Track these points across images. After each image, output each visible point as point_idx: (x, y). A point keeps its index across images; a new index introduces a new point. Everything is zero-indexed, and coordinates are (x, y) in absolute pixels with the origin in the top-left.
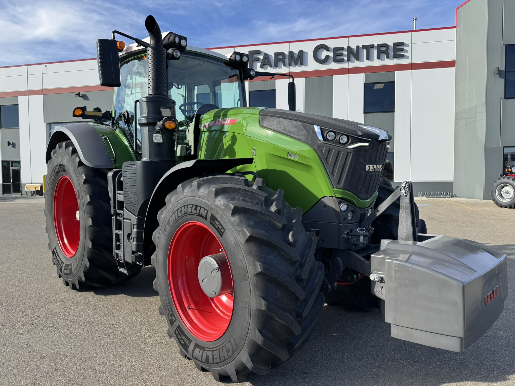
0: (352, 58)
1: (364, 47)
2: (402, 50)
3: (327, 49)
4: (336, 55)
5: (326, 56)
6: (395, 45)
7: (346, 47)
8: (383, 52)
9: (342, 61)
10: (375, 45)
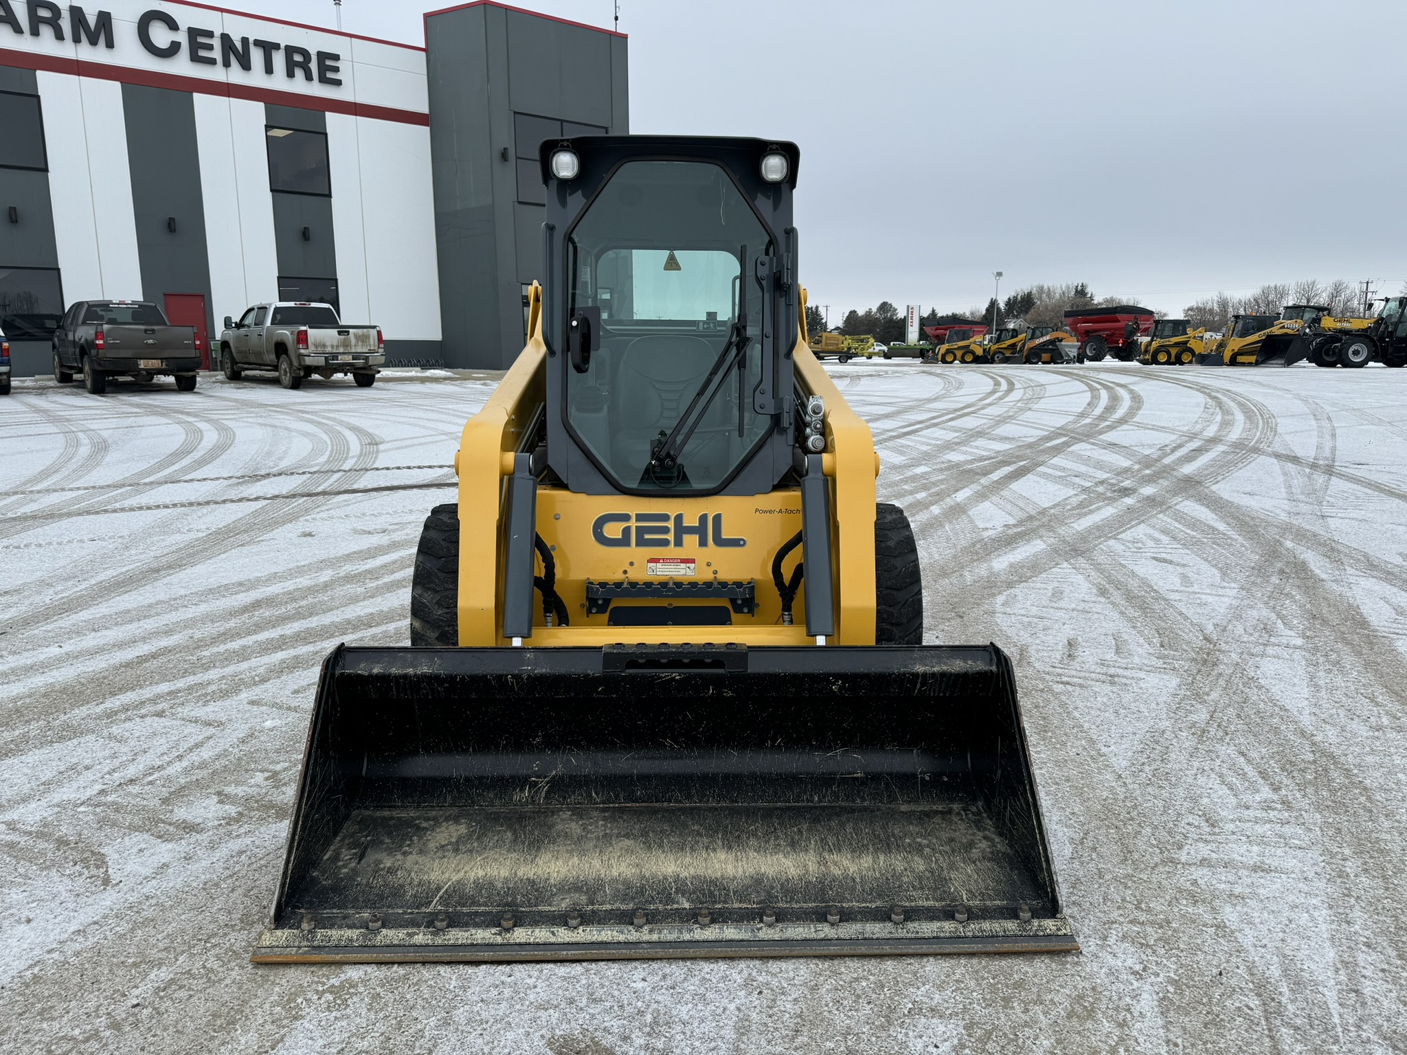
0: (233, 61)
1: (258, 43)
2: (336, 70)
3: (172, 25)
4: (195, 47)
5: (173, 42)
6: (322, 56)
7: (217, 33)
8: (299, 64)
9: (212, 62)
10: (282, 46)
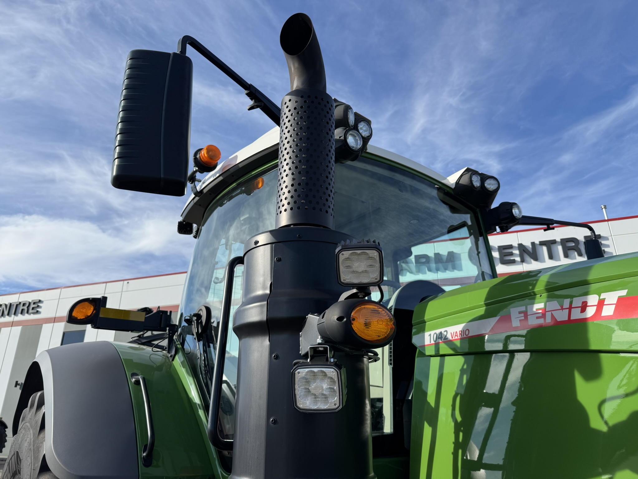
0: (527, 258)
1: (542, 243)
4: (503, 255)
7: (515, 244)
8: (572, 249)
9: (513, 262)
10: (558, 240)
